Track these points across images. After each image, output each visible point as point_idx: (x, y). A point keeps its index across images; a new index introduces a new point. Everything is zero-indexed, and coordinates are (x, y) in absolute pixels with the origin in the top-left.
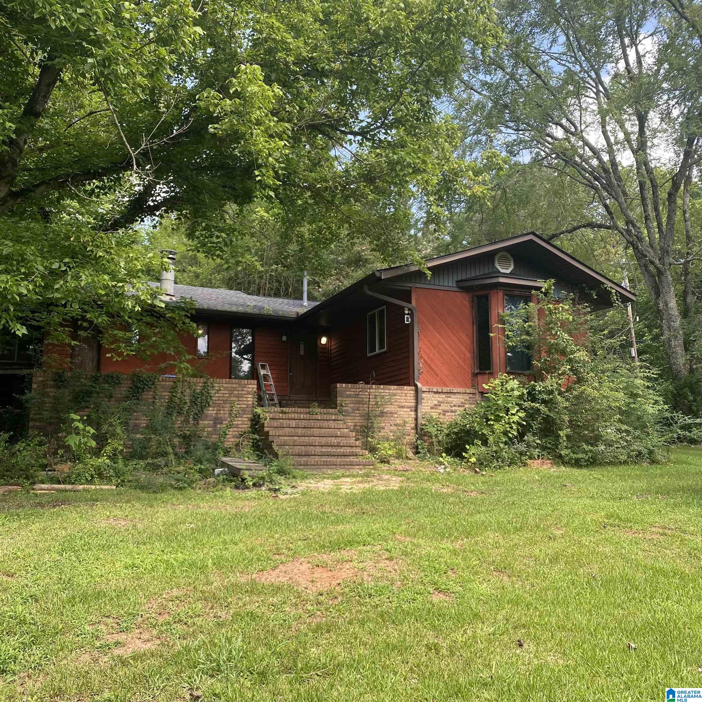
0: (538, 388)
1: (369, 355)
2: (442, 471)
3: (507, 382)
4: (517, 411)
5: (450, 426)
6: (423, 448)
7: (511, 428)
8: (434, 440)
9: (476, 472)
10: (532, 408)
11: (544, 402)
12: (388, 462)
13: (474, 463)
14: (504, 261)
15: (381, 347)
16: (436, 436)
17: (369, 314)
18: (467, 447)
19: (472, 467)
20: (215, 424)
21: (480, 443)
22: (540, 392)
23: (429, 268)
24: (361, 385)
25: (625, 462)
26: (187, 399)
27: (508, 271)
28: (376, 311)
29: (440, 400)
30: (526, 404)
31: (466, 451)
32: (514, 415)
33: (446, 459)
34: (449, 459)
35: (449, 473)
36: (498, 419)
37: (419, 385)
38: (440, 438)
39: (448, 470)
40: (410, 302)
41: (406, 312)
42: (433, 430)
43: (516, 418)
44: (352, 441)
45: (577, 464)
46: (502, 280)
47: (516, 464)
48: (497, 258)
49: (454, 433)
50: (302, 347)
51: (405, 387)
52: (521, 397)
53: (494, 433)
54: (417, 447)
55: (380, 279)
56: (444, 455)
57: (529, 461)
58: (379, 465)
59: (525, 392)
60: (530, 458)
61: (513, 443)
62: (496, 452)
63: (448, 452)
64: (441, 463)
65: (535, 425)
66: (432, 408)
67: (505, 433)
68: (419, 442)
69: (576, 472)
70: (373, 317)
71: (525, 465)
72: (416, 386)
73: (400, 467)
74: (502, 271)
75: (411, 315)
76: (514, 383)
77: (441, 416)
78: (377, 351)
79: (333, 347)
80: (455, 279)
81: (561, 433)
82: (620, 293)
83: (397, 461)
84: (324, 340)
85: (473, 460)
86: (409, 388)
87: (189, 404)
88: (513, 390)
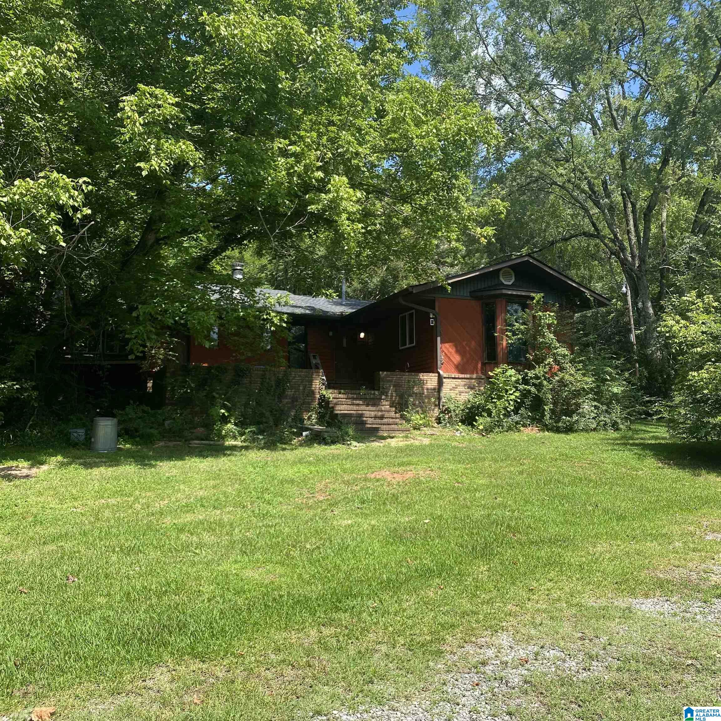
0: (529, 375)
1: (400, 348)
2: (458, 435)
3: (506, 370)
4: (514, 392)
5: (465, 403)
6: (444, 420)
7: (509, 404)
8: (453, 414)
9: (483, 436)
10: (525, 390)
11: (534, 385)
12: (419, 429)
13: (482, 430)
14: (507, 275)
15: (411, 342)
16: (454, 411)
17: (401, 315)
18: (477, 418)
19: (480, 433)
20: (293, 402)
21: (486, 415)
22: (531, 378)
23: (449, 284)
24: (397, 373)
25: (595, 429)
26: (273, 383)
27: (510, 283)
28: (407, 314)
29: (457, 383)
30: (521, 387)
31: (476, 421)
32: (512, 394)
33: (461, 427)
34: (464, 427)
35: (463, 436)
36: (500, 398)
37: (441, 372)
38: (457, 412)
39: (462, 434)
40: (434, 309)
41: (431, 316)
42: (452, 407)
43: (513, 397)
44: (393, 414)
45: (558, 430)
46: (505, 292)
47: (512, 430)
48: (501, 272)
49: (468, 408)
50: (345, 341)
51: (431, 374)
52: (517, 382)
53: (496, 407)
54: (439, 419)
55: (412, 292)
56: (460, 424)
57: (522, 428)
58: (413, 431)
59: (520, 377)
60: (523, 426)
61: (510, 416)
62: (498, 421)
63: (463, 422)
64: (458, 430)
65: (528, 402)
66: (451, 390)
67: (505, 409)
68: (441, 415)
69: (557, 436)
70: (404, 318)
71: (519, 431)
72: (439, 373)
73: (428, 433)
74: (506, 283)
75: (435, 319)
76: (512, 372)
77: (458, 396)
78: (408, 346)
79: (370, 341)
80: (469, 290)
81: (546, 408)
82: (598, 299)
83: (425, 429)
84: (362, 335)
85: (481, 427)
86: (433, 375)
87: (274, 387)
88: (511, 376)
